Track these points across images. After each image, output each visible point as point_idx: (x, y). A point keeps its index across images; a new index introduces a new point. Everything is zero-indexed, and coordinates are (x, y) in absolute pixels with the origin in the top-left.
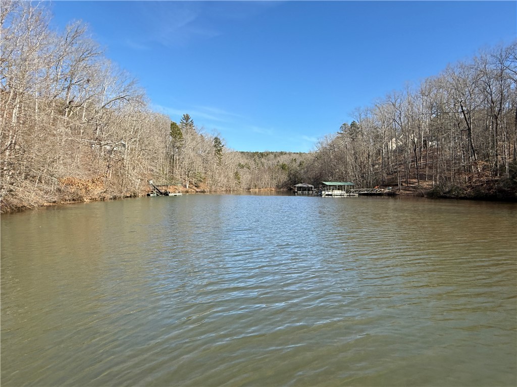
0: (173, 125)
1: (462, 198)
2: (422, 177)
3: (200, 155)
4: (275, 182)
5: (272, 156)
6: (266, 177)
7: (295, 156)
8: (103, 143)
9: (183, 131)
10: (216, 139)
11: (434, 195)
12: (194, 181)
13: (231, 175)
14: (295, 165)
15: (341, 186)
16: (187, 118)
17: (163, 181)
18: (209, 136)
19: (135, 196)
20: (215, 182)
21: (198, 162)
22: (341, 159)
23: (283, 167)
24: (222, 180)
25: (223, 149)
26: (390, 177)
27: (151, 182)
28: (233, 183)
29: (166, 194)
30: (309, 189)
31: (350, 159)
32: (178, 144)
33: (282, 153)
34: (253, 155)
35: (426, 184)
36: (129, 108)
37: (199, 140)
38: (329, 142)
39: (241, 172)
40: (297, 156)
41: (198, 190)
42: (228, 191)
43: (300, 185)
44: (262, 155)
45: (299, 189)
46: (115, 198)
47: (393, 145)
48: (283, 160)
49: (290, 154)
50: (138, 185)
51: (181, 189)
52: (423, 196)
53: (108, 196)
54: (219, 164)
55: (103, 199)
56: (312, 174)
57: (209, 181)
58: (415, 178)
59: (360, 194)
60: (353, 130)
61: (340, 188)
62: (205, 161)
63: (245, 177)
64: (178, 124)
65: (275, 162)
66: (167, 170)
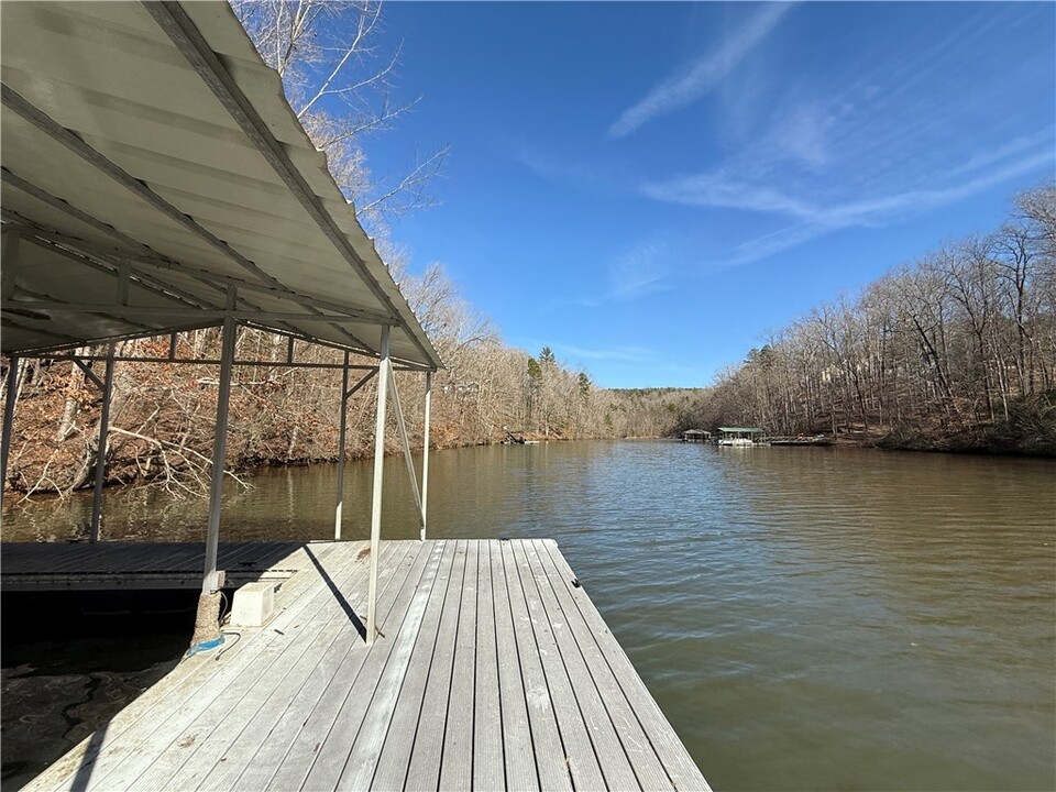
0: (531, 361)
1: (929, 451)
3: (561, 396)
4: (660, 427)
5: (655, 394)
6: (648, 421)
7: (686, 394)
9: (542, 368)
10: (582, 375)
12: (555, 426)
13: (601, 418)
14: (687, 406)
15: (746, 433)
16: (547, 352)
17: (519, 427)
18: (574, 372)
19: (488, 444)
20: (580, 428)
21: (560, 403)
22: (748, 397)
23: (671, 408)
24: (589, 424)
25: (590, 387)
27: (505, 428)
28: (603, 430)
29: (522, 442)
30: (704, 438)
31: (761, 396)
32: (536, 383)
33: (669, 390)
34: (629, 393)
35: (880, 431)
37: (561, 377)
38: (733, 374)
39: (614, 415)
40: (689, 394)
41: (560, 438)
42: (597, 439)
43: (692, 431)
44: (642, 392)
45: (691, 436)
46: (467, 446)
48: (669, 398)
49: (680, 390)
50: (491, 431)
51: (540, 436)
53: (462, 443)
54: (585, 406)
55: (455, 446)
56: (708, 417)
57: (573, 426)
58: (861, 421)
60: (765, 358)
61: (744, 436)
62: (568, 401)
63: (620, 422)
64: (537, 359)
65: (659, 401)
66: (523, 414)
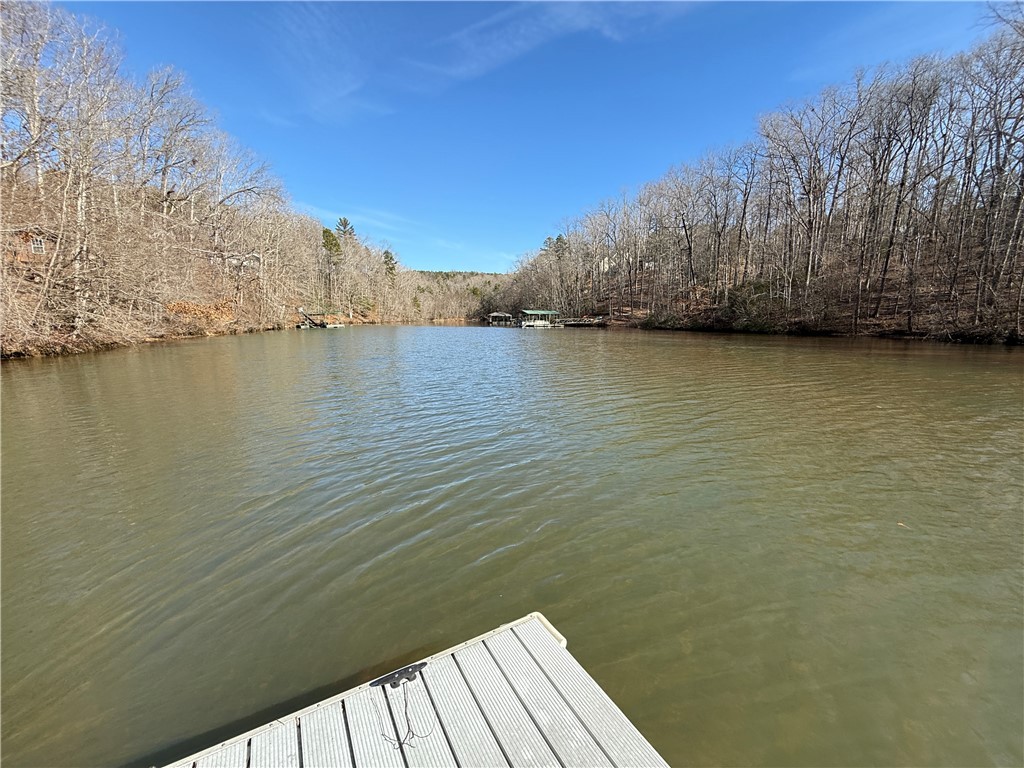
0: (326, 233)
1: (678, 329)
2: (636, 305)
3: (365, 275)
4: (464, 310)
5: (460, 277)
6: (454, 304)
7: (489, 278)
8: (226, 254)
9: (341, 242)
10: (386, 253)
11: (648, 326)
12: (359, 308)
13: (409, 301)
14: (489, 289)
15: (544, 315)
16: (345, 223)
17: (317, 309)
18: (377, 251)
19: (279, 329)
20: (388, 311)
21: (364, 283)
22: (544, 282)
23: (474, 292)
24: (397, 307)
25: (396, 266)
26: (600, 305)
27: (301, 310)
28: (411, 311)
29: (323, 325)
30: (507, 319)
31: (555, 282)
32: (335, 259)
33: (472, 274)
34: (436, 276)
35: (639, 313)
36: (260, 206)
37: (364, 254)
38: (531, 260)
39: (421, 298)
40: (491, 278)
41: (366, 320)
42: (405, 322)
43: (495, 314)
44: (447, 275)
45: (495, 318)
46: (251, 331)
47: (605, 267)
48: (474, 282)
49: (482, 275)
50: (282, 314)
51: (343, 319)
52: (636, 327)
53: (241, 328)
54: (392, 287)
55: (234, 332)
56: (509, 301)
57: (380, 309)
58: (628, 306)
59: (566, 325)
60: (560, 247)
61: (543, 317)
62: (373, 282)
63: (427, 304)
64: (334, 231)
65: (464, 284)
66: (322, 293)
